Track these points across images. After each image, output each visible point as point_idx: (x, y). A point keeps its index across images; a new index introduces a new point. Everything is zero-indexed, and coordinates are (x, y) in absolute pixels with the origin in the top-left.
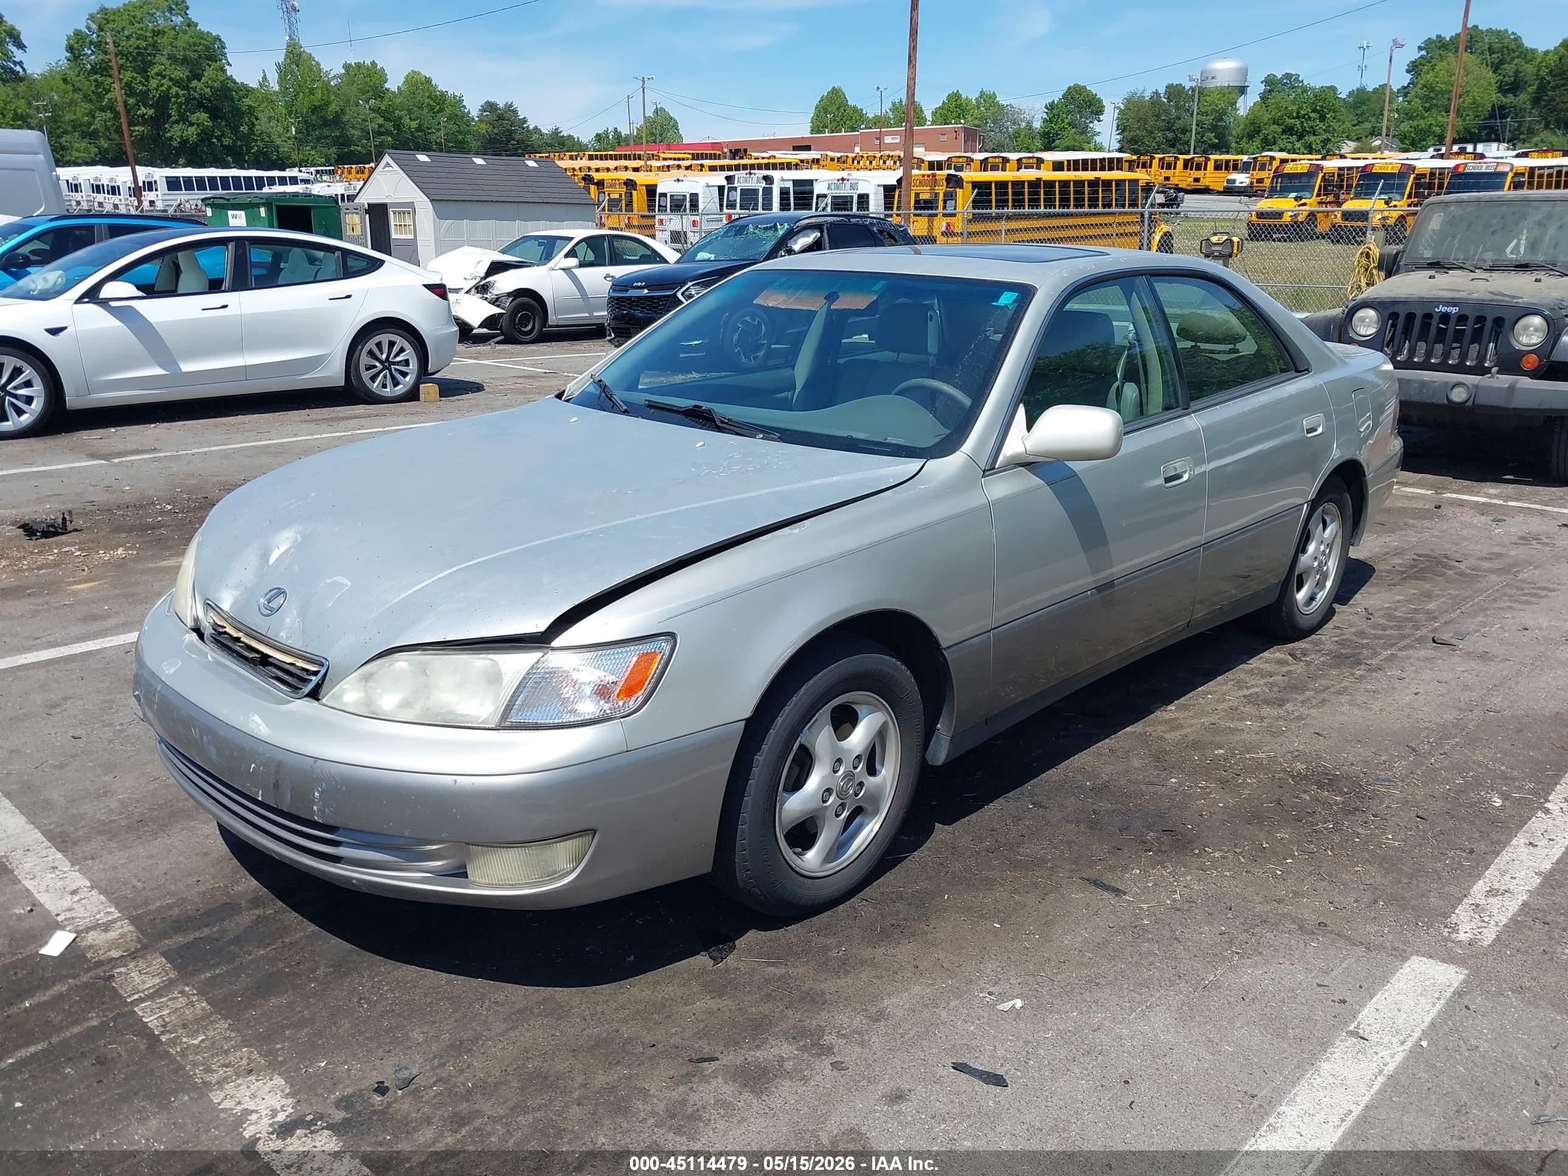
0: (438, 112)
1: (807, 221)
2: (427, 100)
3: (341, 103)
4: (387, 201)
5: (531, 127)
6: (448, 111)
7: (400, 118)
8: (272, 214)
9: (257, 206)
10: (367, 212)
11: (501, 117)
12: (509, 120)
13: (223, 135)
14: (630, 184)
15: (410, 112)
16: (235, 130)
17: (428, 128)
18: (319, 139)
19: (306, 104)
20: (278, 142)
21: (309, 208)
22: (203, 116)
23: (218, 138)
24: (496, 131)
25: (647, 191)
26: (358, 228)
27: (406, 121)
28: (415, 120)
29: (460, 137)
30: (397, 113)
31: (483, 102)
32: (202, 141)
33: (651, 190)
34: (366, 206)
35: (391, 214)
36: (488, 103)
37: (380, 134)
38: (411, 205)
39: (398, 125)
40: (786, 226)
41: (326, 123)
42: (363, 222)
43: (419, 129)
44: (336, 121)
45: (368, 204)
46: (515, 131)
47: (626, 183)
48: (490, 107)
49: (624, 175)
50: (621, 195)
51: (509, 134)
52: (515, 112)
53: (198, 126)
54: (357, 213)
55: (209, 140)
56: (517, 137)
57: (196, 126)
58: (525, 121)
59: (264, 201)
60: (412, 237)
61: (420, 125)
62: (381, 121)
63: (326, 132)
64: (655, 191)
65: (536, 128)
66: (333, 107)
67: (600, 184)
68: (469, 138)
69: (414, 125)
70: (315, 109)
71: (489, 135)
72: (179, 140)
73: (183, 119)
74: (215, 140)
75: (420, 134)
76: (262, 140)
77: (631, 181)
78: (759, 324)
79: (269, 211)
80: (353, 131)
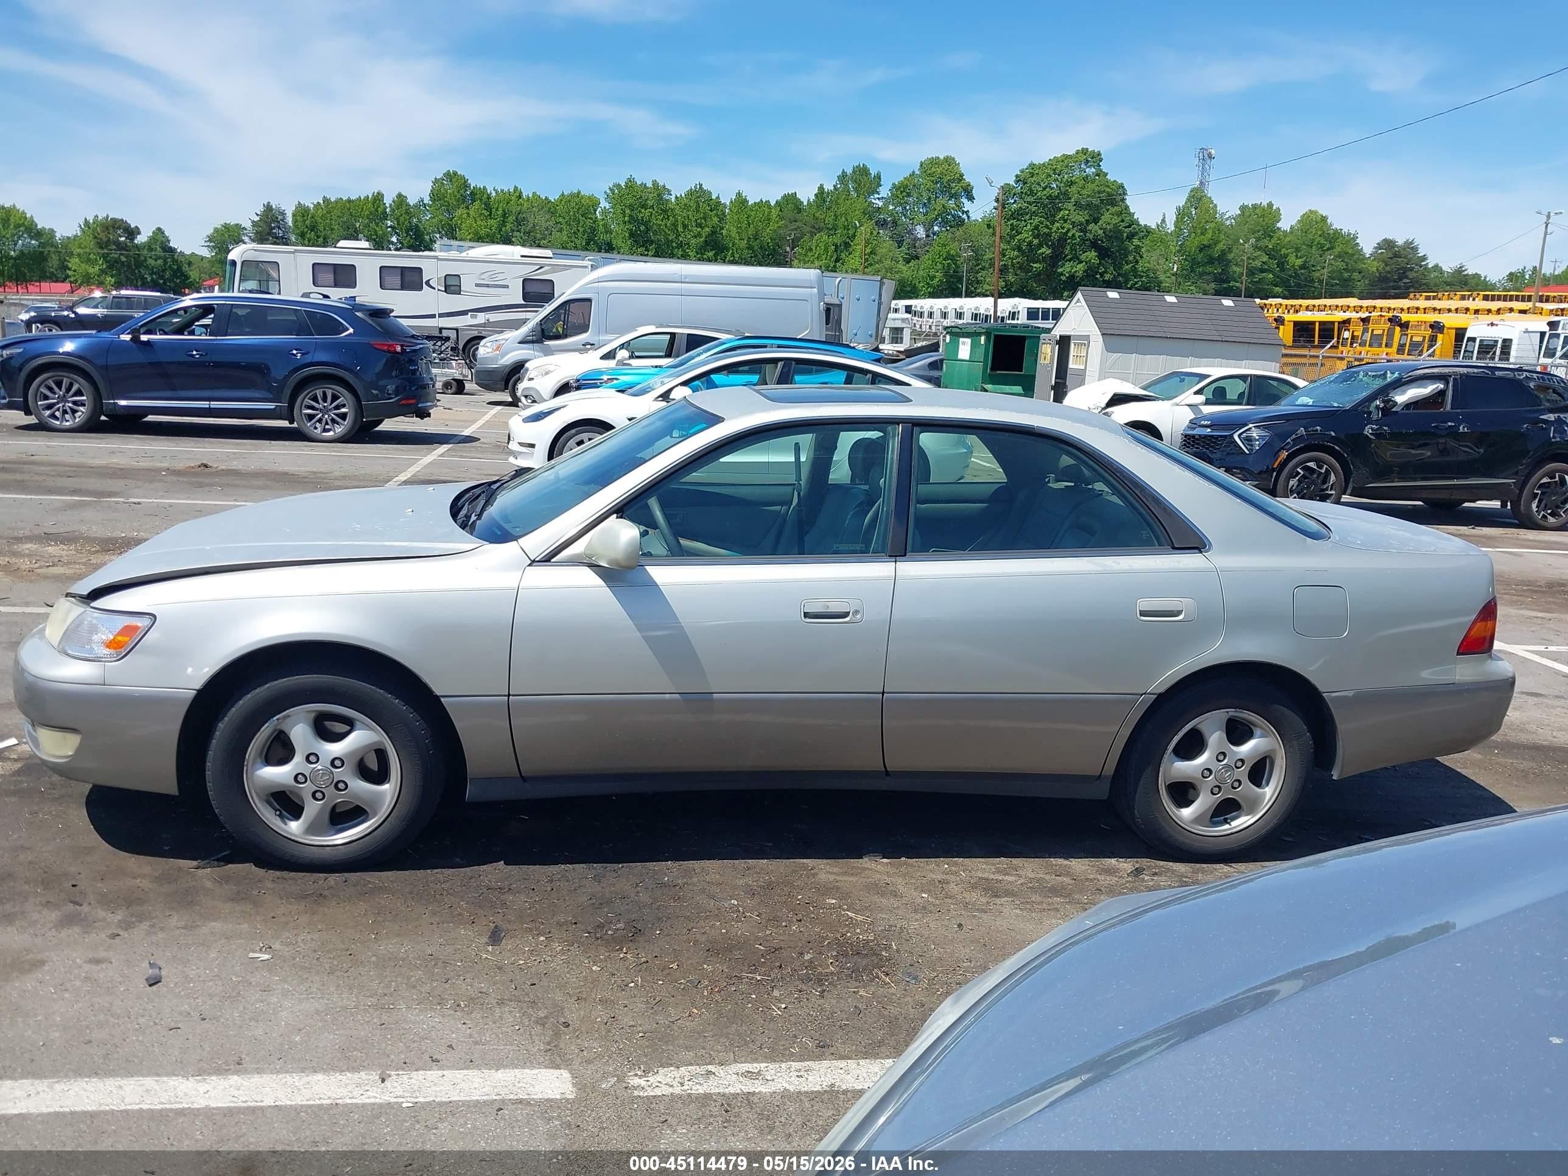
0: (1328, 249)
1: (1427, 371)
2: (1318, 239)
3: (1230, 242)
4: (1072, 333)
5: (1430, 266)
6: (1337, 250)
7: (1286, 256)
8: (989, 341)
9: (980, 334)
10: (1058, 343)
11: (1397, 255)
12: (1405, 257)
13: (1106, 272)
14: (1437, 327)
15: (1297, 250)
16: (1118, 267)
17: (1313, 266)
18: (1201, 275)
19: (1196, 243)
20: (1162, 277)
21: (1023, 338)
22: (1092, 255)
23: (1102, 275)
24: (1388, 269)
25: (1456, 335)
26: (1048, 357)
27: (1292, 259)
28: (1301, 258)
29: (1346, 275)
30: (1283, 251)
31: (1379, 239)
32: (1088, 276)
33: (1460, 333)
34: (1058, 337)
35: (1072, 345)
36: (1385, 240)
37: (1262, 271)
38: (1087, 338)
39: (1281, 265)
40: (1396, 375)
41: (1211, 261)
42: (1053, 351)
43: (1303, 267)
44: (1222, 259)
45: (1060, 336)
46: (1412, 269)
47: (1431, 326)
48: (1388, 244)
49: (1432, 317)
50: (1424, 338)
51: (1403, 273)
52: (1415, 249)
53: (1086, 263)
54: (1050, 344)
55: (1094, 276)
56: (1411, 275)
57: (1084, 263)
58: (1424, 258)
59: (984, 331)
60: (1083, 367)
61: (1305, 262)
62: (1265, 258)
63: (1209, 269)
64: (1464, 335)
65: (1436, 266)
66: (1221, 246)
67: (1404, 326)
68: (1356, 275)
69: (1299, 262)
70: (1203, 248)
71: (1380, 273)
72: (1067, 275)
73: (1076, 258)
74: (1098, 276)
75: (1302, 271)
76: (1147, 276)
77: (1438, 323)
78: (1327, 473)
79: (988, 340)
80: (1235, 268)
